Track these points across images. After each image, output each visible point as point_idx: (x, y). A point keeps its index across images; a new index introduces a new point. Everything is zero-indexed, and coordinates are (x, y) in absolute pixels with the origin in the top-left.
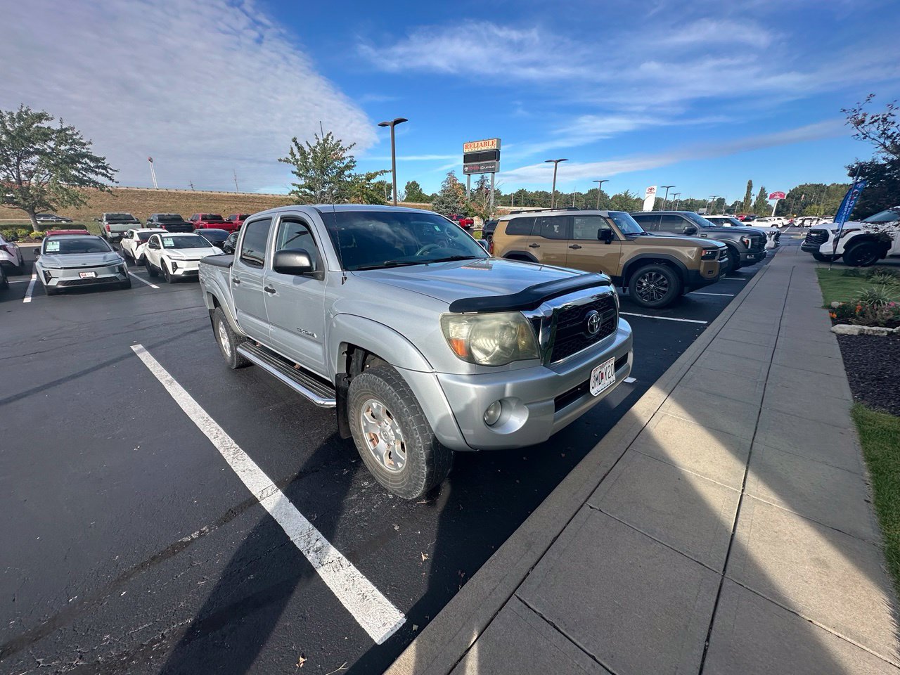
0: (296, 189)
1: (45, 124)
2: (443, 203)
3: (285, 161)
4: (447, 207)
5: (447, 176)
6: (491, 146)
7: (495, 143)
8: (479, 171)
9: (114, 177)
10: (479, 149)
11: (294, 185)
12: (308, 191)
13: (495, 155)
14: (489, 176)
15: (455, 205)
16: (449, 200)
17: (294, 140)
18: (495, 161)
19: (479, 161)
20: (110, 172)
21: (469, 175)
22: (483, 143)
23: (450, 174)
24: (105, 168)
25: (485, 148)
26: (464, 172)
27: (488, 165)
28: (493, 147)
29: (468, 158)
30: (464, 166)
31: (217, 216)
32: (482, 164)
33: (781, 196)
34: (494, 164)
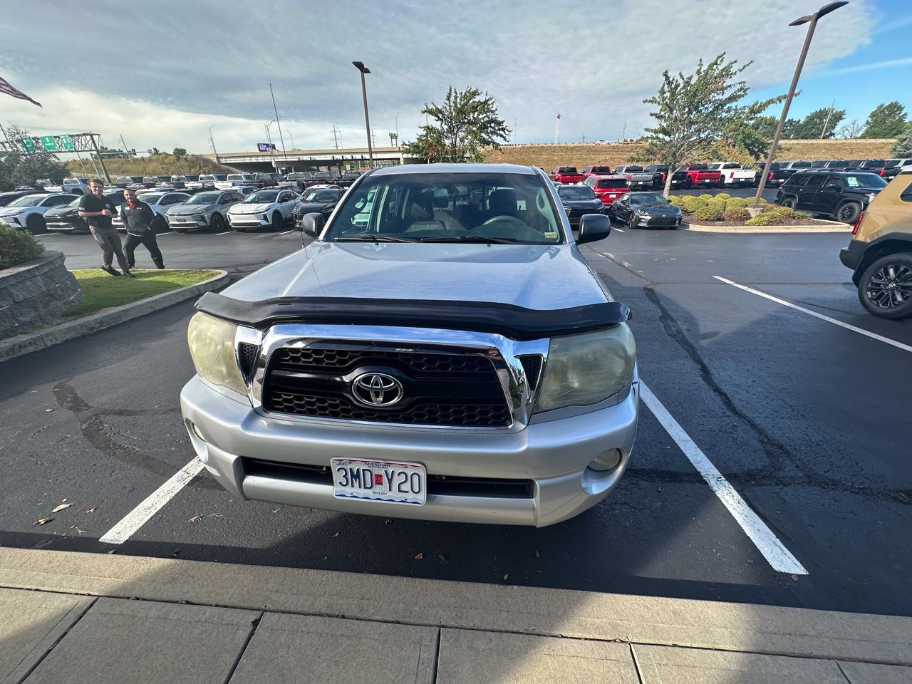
0: (649, 134)
1: (477, 99)
3: (650, 101)
9: (507, 138)
11: (647, 130)
12: (661, 136)
17: (666, 75)
20: (507, 132)
24: (503, 130)
31: (572, 168)
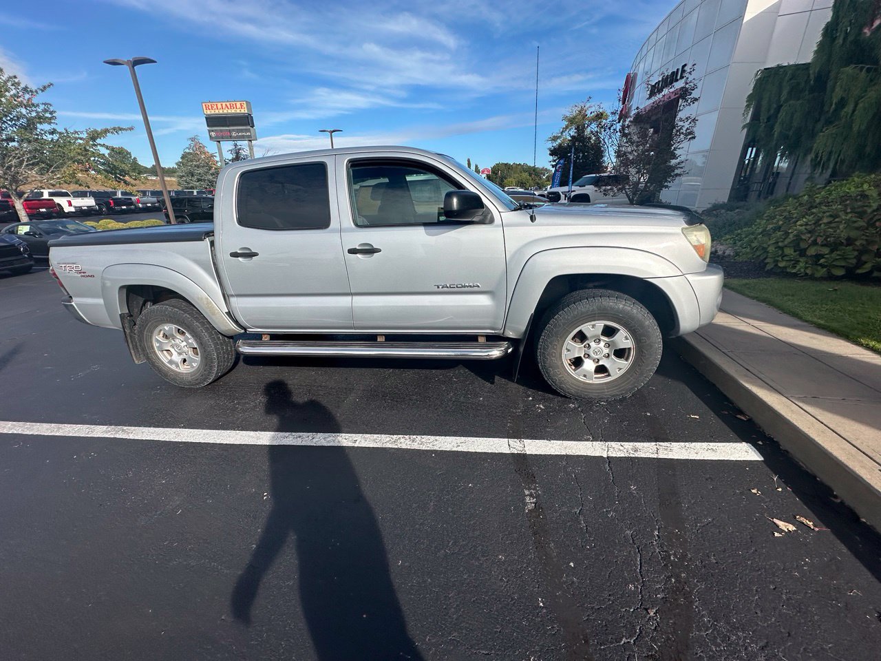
2: (193, 176)
4: (199, 180)
5: (190, 142)
6: (240, 109)
7: (245, 106)
8: (230, 138)
10: (225, 111)
13: (246, 120)
14: (244, 144)
15: (211, 177)
16: (200, 171)
18: (249, 127)
19: (228, 126)
21: (219, 142)
22: (228, 104)
23: (193, 139)
25: (233, 111)
26: (211, 137)
27: (242, 131)
28: (243, 111)
29: (213, 121)
30: (209, 131)
32: (233, 130)
33: (488, 171)
34: (248, 131)
